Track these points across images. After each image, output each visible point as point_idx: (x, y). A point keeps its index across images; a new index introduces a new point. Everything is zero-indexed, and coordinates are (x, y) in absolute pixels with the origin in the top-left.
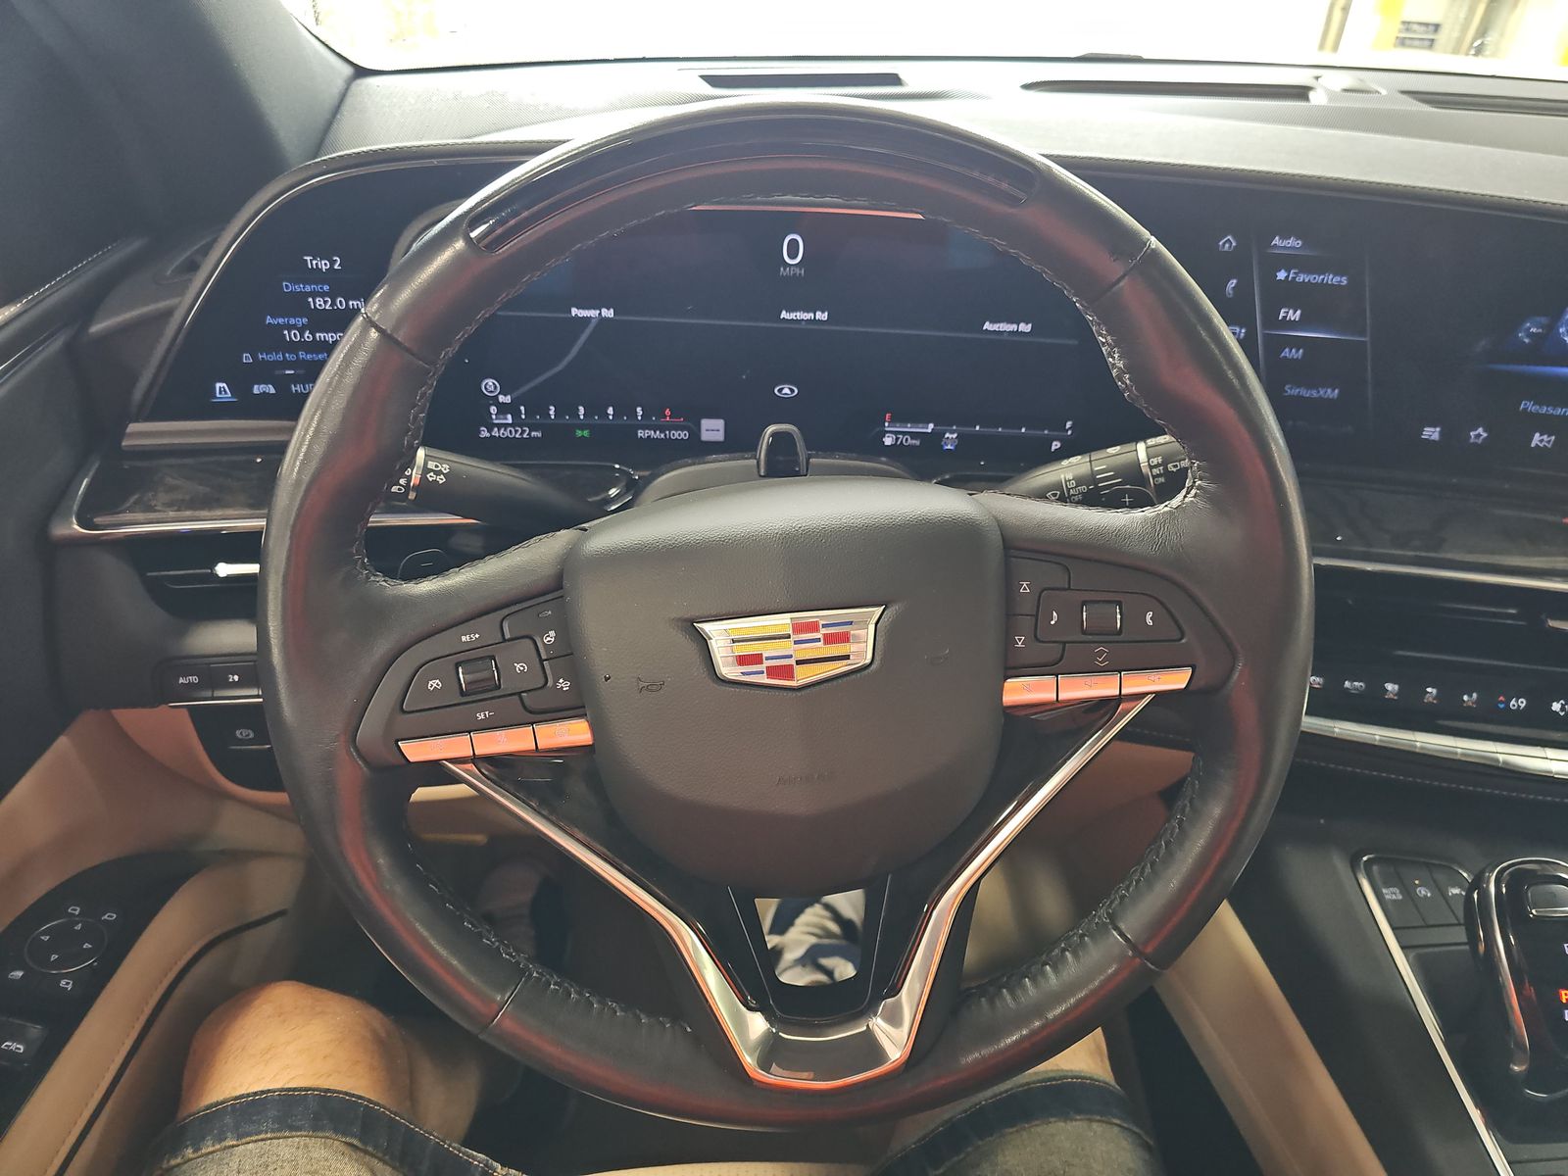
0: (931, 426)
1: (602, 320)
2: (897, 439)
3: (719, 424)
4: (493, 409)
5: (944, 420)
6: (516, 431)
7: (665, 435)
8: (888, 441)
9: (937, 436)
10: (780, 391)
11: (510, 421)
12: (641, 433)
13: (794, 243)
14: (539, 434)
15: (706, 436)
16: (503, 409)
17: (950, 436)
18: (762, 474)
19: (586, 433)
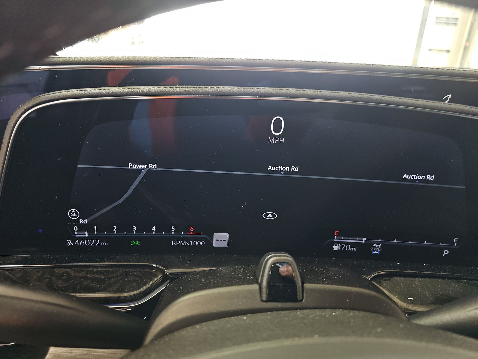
0: (365, 239)
1: (150, 172)
2: (342, 247)
3: (226, 236)
4: (76, 228)
5: (373, 236)
6: (91, 242)
7: (190, 244)
8: (336, 248)
9: (368, 246)
10: (266, 215)
11: (87, 235)
12: (173, 243)
13: (278, 122)
14: (107, 244)
15: (216, 244)
16: (82, 228)
17: (377, 245)
18: (264, 300)
19: (137, 243)
